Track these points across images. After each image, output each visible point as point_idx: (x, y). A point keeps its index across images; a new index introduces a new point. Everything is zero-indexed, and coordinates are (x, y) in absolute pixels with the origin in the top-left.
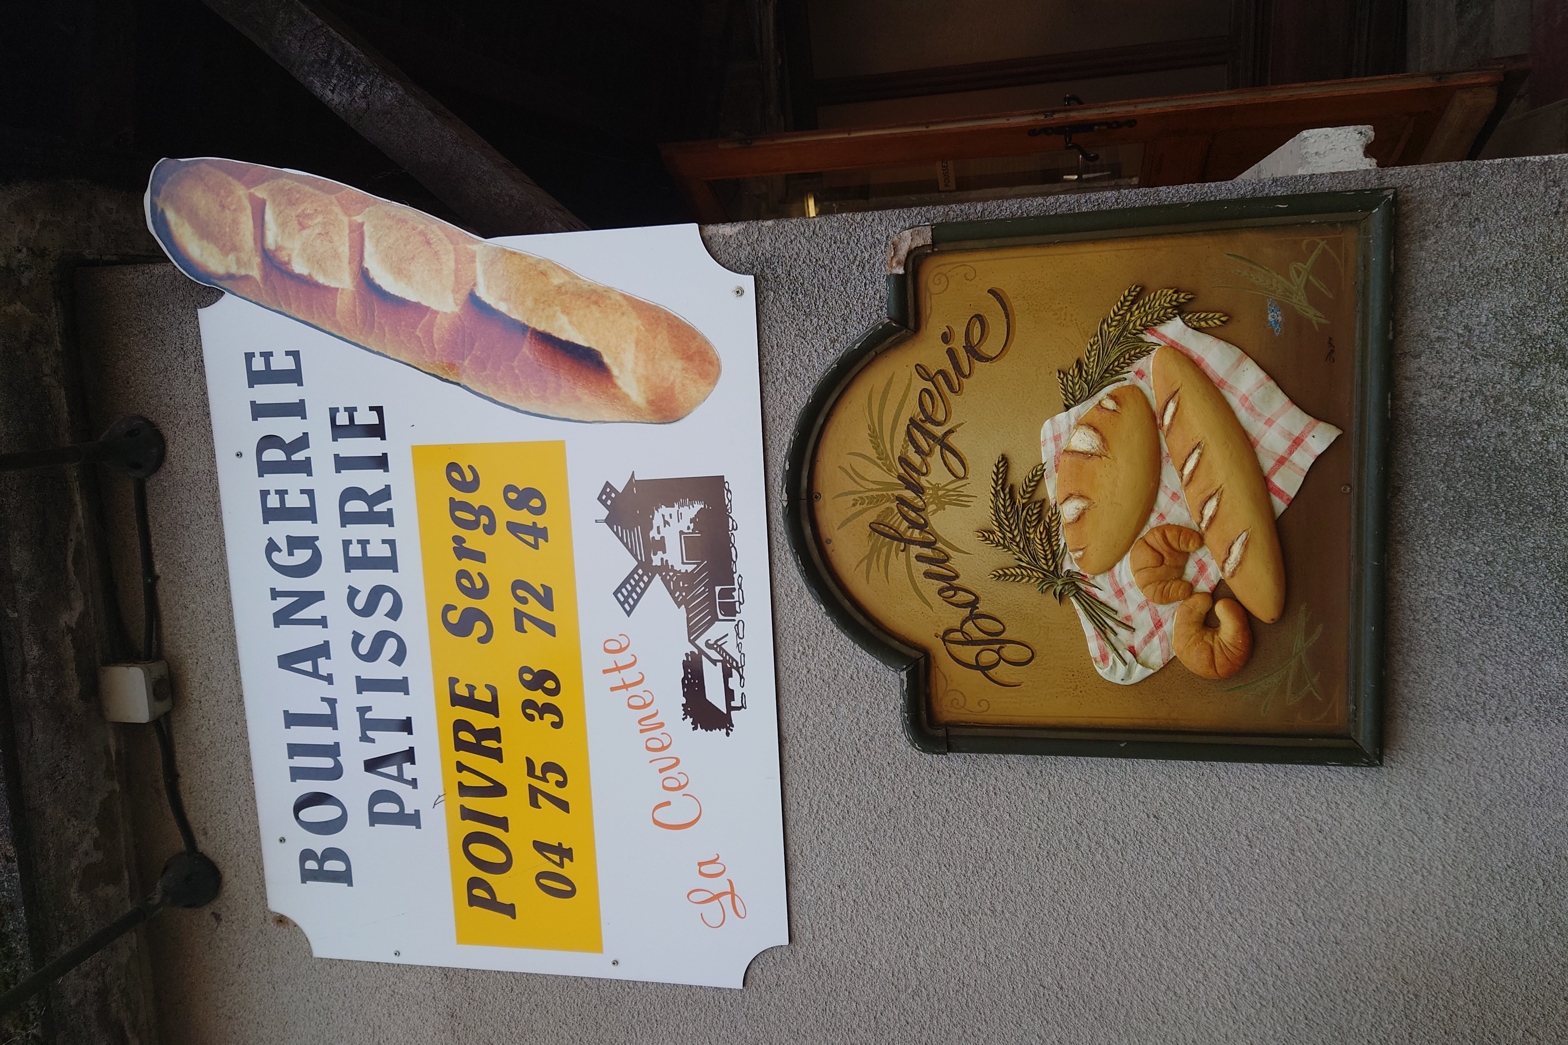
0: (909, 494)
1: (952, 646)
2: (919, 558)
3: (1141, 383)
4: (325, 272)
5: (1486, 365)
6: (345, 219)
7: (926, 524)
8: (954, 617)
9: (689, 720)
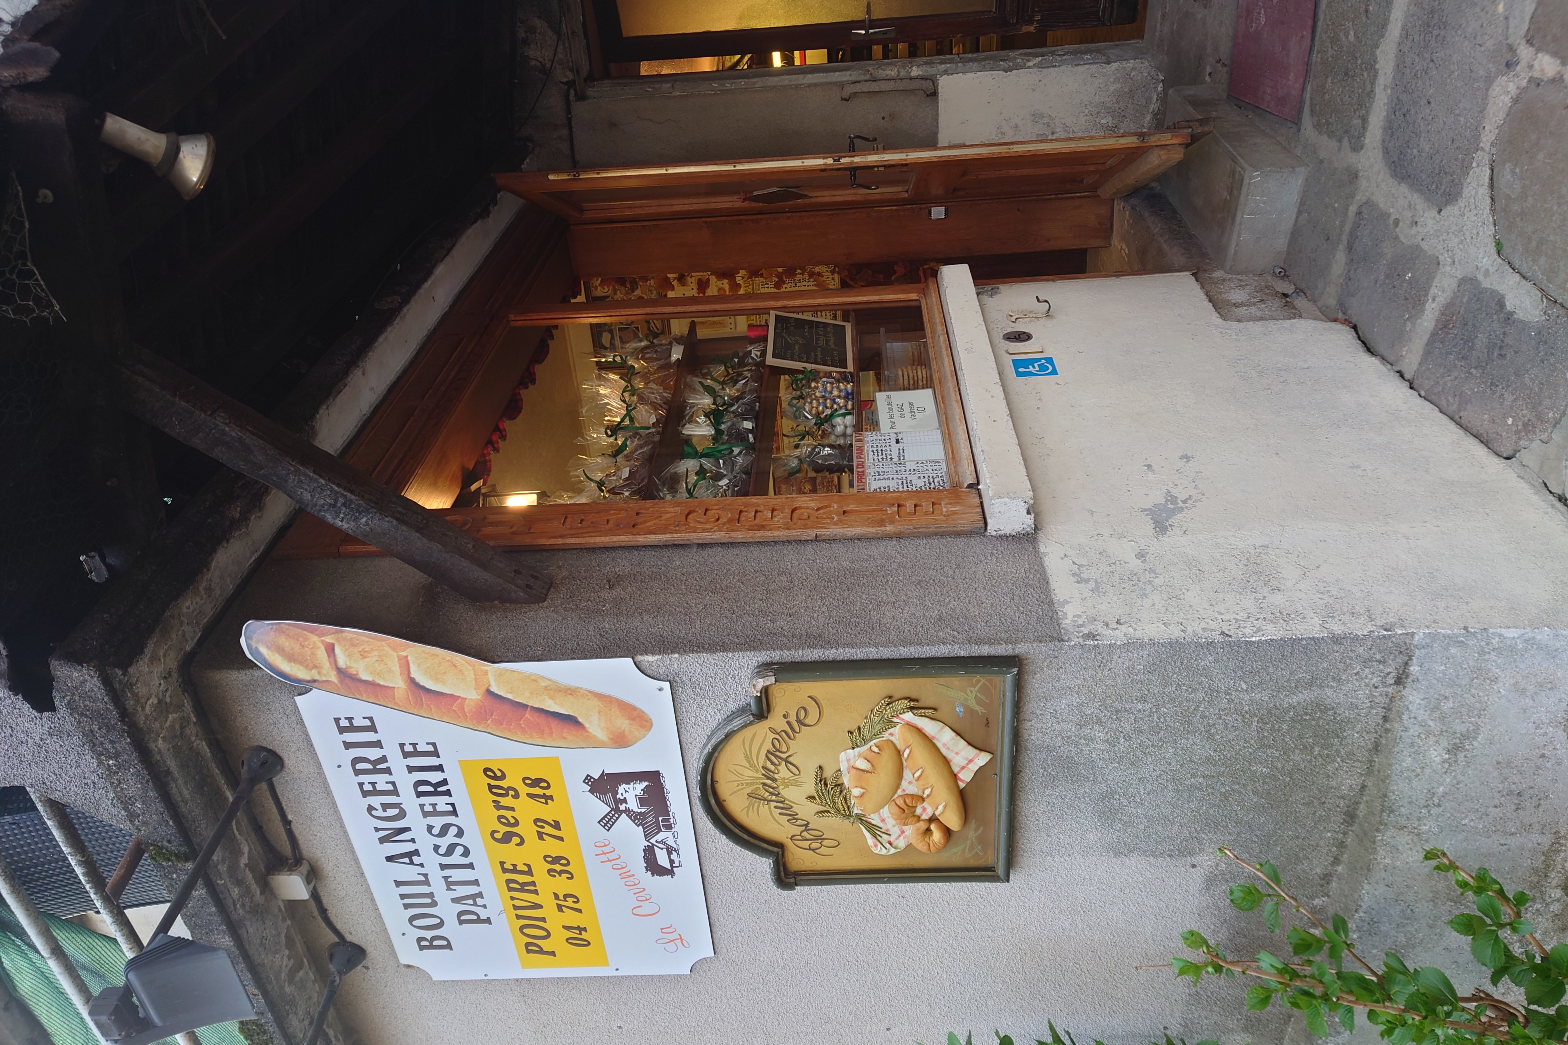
0: (769, 782)
1: (796, 842)
2: (775, 807)
3: (892, 738)
4: (384, 679)
5: (1063, 725)
6: (395, 654)
7: (779, 794)
8: (797, 830)
9: (649, 873)
